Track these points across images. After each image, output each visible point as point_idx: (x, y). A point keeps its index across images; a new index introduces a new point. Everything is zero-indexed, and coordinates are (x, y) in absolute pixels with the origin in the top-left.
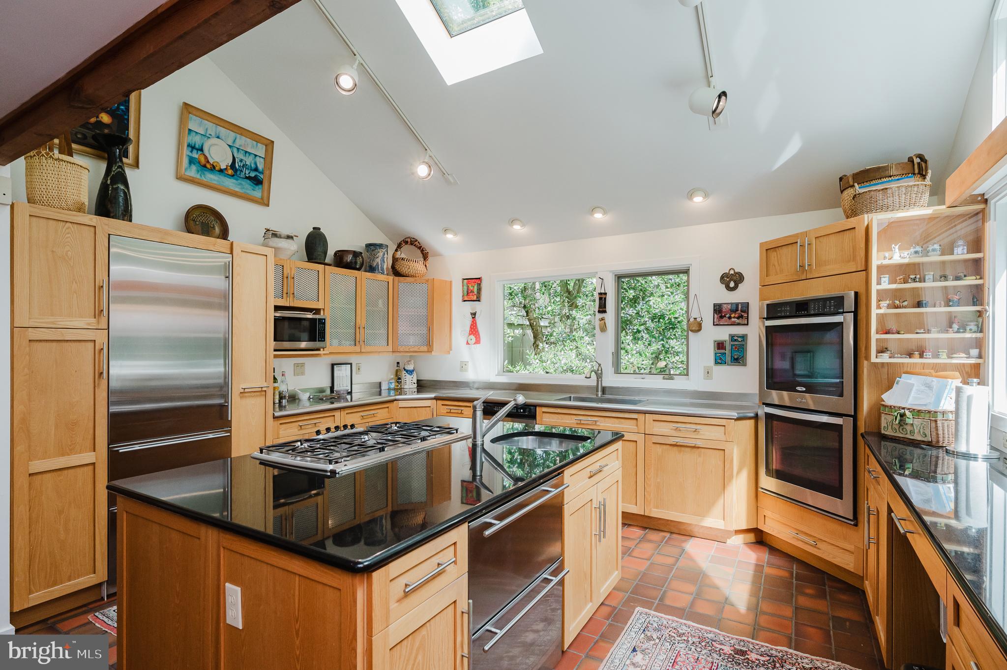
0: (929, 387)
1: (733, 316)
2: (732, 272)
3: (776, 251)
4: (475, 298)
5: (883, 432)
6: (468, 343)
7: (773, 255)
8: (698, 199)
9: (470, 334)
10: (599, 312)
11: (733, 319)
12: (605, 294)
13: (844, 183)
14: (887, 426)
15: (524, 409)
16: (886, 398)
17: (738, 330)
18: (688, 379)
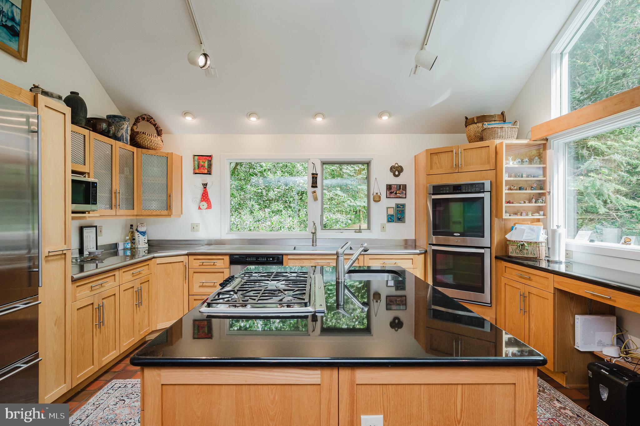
0: (533, 230)
1: (398, 192)
2: (397, 165)
3: (437, 155)
4: (206, 171)
5: (510, 254)
6: (200, 208)
7: (435, 158)
8: (385, 118)
9: (202, 201)
10: (312, 187)
11: (398, 195)
12: (317, 174)
13: (468, 122)
14: (512, 251)
15: (273, 258)
16: (508, 236)
17: (400, 201)
18: (371, 232)
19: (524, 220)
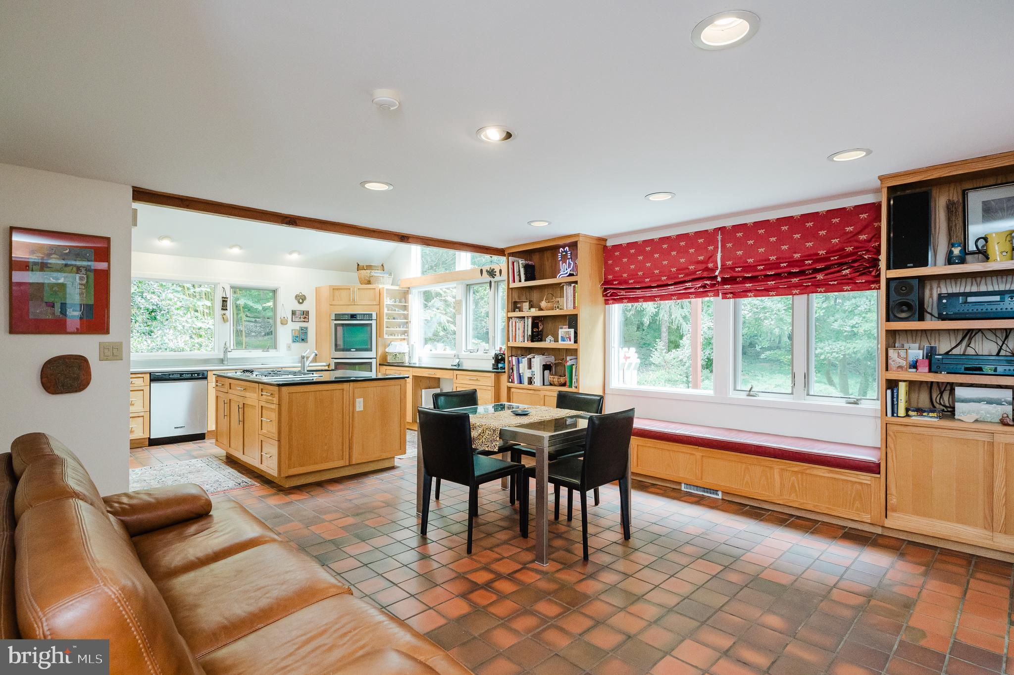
0: (401, 345)
1: (301, 317)
2: (301, 294)
5: (388, 362)
7: (337, 292)
8: (295, 255)
10: (222, 309)
11: (301, 319)
12: (226, 298)
13: (359, 267)
14: (390, 359)
15: (198, 374)
16: (387, 350)
17: (304, 325)
18: (277, 351)
19: (397, 339)
